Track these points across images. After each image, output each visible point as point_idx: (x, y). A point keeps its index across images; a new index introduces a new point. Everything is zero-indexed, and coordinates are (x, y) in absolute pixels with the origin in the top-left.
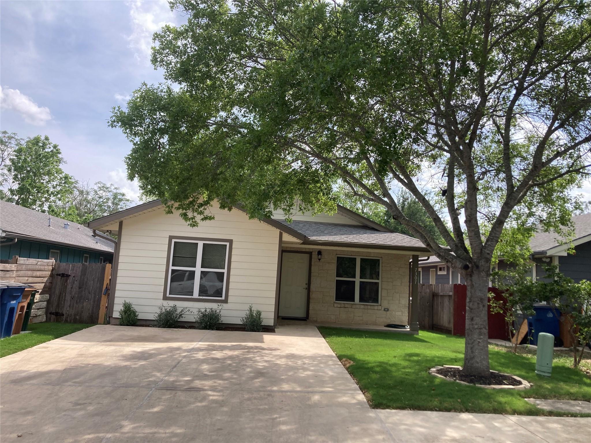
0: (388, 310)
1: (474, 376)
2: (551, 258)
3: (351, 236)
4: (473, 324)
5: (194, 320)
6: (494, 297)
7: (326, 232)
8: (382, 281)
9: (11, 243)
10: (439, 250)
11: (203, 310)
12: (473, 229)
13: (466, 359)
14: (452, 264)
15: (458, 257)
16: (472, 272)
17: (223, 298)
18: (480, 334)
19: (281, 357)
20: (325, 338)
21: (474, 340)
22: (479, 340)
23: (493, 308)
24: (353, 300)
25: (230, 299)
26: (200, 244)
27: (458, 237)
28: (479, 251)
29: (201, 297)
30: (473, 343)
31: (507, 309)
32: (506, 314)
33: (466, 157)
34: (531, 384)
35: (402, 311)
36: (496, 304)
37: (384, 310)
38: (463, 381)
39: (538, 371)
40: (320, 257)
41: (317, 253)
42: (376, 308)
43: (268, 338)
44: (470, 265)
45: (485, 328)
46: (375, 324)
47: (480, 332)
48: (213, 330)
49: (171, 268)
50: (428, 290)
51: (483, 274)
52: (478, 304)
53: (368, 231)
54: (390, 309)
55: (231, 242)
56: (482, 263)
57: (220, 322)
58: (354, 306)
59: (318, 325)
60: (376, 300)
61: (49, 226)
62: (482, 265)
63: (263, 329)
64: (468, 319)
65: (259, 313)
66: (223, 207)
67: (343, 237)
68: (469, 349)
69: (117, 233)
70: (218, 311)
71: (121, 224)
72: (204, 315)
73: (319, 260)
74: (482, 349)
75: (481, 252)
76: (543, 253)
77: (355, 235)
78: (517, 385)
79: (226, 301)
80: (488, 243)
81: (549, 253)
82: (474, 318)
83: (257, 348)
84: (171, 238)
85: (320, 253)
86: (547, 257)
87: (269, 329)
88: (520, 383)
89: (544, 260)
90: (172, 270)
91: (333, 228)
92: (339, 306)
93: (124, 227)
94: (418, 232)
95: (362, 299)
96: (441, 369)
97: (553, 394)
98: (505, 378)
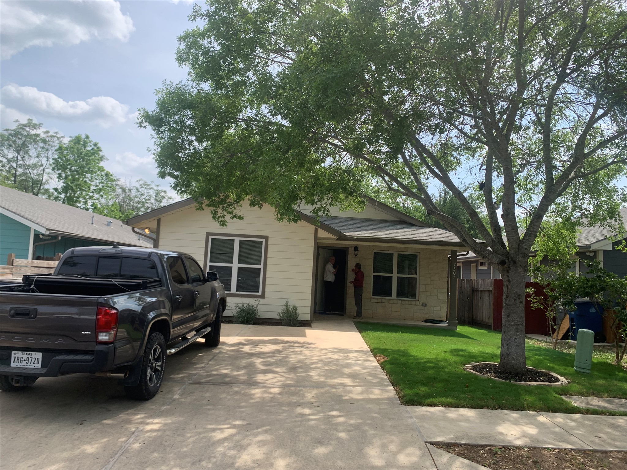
0: (426, 305)
1: (510, 372)
2: (595, 252)
3: (388, 232)
4: (509, 321)
5: (232, 315)
6: (534, 293)
7: (362, 228)
8: (420, 277)
9: (54, 241)
10: (475, 245)
11: (240, 305)
12: (510, 223)
13: (502, 355)
14: (489, 259)
15: (495, 252)
16: (509, 267)
17: (260, 293)
18: (517, 330)
20: (360, 332)
21: (510, 337)
22: (515, 337)
23: (534, 303)
24: (390, 294)
25: (267, 295)
26: (237, 241)
27: (495, 232)
28: (517, 246)
29: (238, 293)
30: (509, 340)
31: (547, 305)
32: (547, 309)
33: (503, 149)
34: (569, 381)
35: (440, 307)
36: (536, 299)
37: (422, 305)
38: (499, 378)
39: (577, 367)
40: (356, 252)
41: (353, 249)
42: (414, 303)
44: (506, 261)
45: (522, 325)
46: (413, 319)
48: (250, 324)
49: (209, 264)
50: (468, 286)
51: (520, 270)
52: (515, 300)
53: (405, 226)
54: (428, 305)
55: (266, 238)
56: (520, 258)
57: (257, 317)
58: (391, 302)
60: (414, 296)
61: (92, 223)
62: (519, 261)
63: (300, 323)
64: (504, 315)
65: (295, 308)
66: (253, 204)
67: (379, 232)
68: (505, 345)
69: (156, 230)
70: (255, 306)
71: (159, 221)
72: (242, 310)
73: (356, 255)
74: (518, 346)
75: (518, 248)
76: (588, 247)
77: (391, 231)
78: (554, 382)
79: (263, 296)
80: (526, 238)
81: (593, 248)
82: (511, 315)
84: (208, 235)
85: (356, 248)
86: (590, 252)
87: (306, 324)
88: (557, 380)
89: (588, 254)
90: (210, 266)
91: (370, 223)
92: (376, 301)
93: (162, 224)
94: (454, 227)
95: (398, 295)
96: (477, 365)
97: (592, 391)
98: (541, 374)
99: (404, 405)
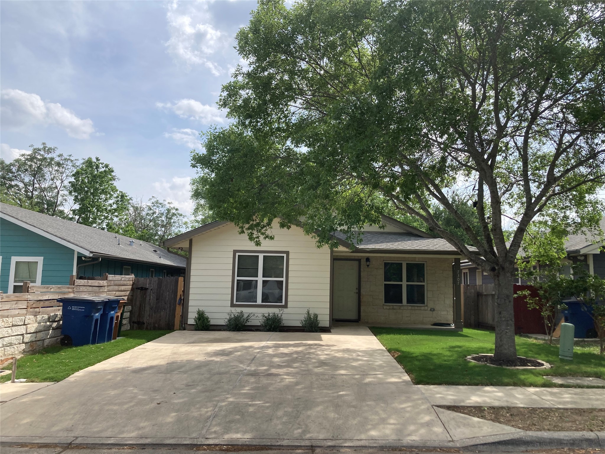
0: (434, 310)
1: (503, 360)
2: (586, 256)
3: (397, 243)
4: (501, 318)
5: (259, 324)
6: (530, 295)
7: (373, 240)
8: (427, 284)
9: (96, 262)
11: (267, 315)
12: (498, 236)
13: (496, 348)
14: (482, 267)
15: (487, 260)
16: (499, 273)
17: (283, 303)
18: (508, 325)
19: (338, 351)
20: (376, 336)
21: (503, 331)
22: (506, 331)
23: (530, 303)
24: (401, 301)
25: (289, 304)
26: (261, 257)
27: (488, 243)
28: (504, 255)
29: (264, 304)
30: (501, 333)
31: (542, 305)
32: (542, 309)
33: (488, 177)
34: (552, 366)
35: (447, 311)
36: (532, 300)
37: (431, 310)
38: (493, 364)
39: (561, 355)
40: (368, 263)
41: (365, 260)
42: (423, 308)
43: (326, 337)
44: (496, 268)
45: (511, 320)
46: (423, 323)
48: (276, 332)
49: (236, 278)
50: (473, 291)
51: (508, 275)
52: (505, 300)
53: (412, 238)
54: (436, 309)
55: (287, 253)
56: (507, 265)
57: (282, 325)
58: (402, 308)
59: (369, 326)
60: (423, 302)
61: (119, 244)
62: (507, 267)
63: (320, 329)
64: (497, 313)
65: (316, 316)
66: (282, 226)
67: (389, 244)
68: (498, 338)
69: (188, 250)
70: (279, 315)
71: (191, 241)
72: (268, 319)
73: (368, 266)
74: (509, 338)
75: (506, 256)
76: (577, 251)
77: (400, 242)
78: (538, 366)
79: (286, 306)
80: (511, 248)
81: (582, 252)
82: (502, 313)
84: (235, 252)
85: (368, 259)
86: (581, 256)
87: (326, 330)
88: (543, 365)
89: (579, 258)
90: (238, 280)
91: (379, 236)
92: (388, 308)
93: (193, 244)
94: (452, 240)
95: (409, 301)
96: (476, 356)
98: (530, 361)
99: (415, 384)
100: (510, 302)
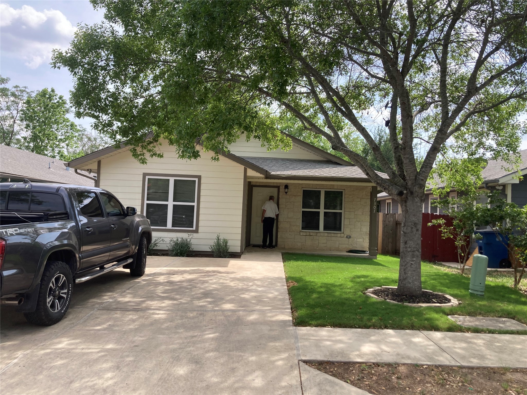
0: (350, 237)
1: (406, 295)
2: (504, 186)
3: (314, 170)
4: (406, 248)
5: (167, 249)
6: (445, 224)
7: (290, 167)
8: (345, 211)
10: (376, 178)
11: (175, 240)
13: (400, 280)
14: (389, 191)
16: (407, 197)
17: (194, 228)
18: (413, 256)
20: (284, 261)
21: (407, 263)
22: (411, 262)
23: (444, 233)
24: (318, 228)
25: (200, 229)
26: (172, 180)
27: (398, 165)
28: (414, 178)
29: (173, 228)
30: (406, 265)
31: (456, 234)
32: (456, 238)
34: (460, 302)
35: (363, 238)
36: (447, 229)
37: (347, 237)
38: (394, 300)
39: (471, 290)
40: (286, 190)
41: (284, 187)
42: (339, 235)
43: (233, 263)
44: (405, 192)
45: (418, 251)
46: (338, 250)
47: (413, 254)
48: (183, 256)
49: (146, 202)
51: (417, 200)
52: (412, 228)
53: (330, 165)
54: (352, 236)
55: (199, 177)
56: (416, 189)
57: (191, 250)
58: (319, 234)
59: (284, 251)
60: (340, 229)
62: (416, 191)
63: (230, 255)
64: (402, 243)
65: (226, 242)
67: (305, 171)
68: (402, 270)
70: (188, 240)
71: (99, 163)
72: (176, 244)
73: (286, 193)
74: (414, 271)
75: (416, 179)
76: (496, 181)
77: (317, 170)
78: (445, 303)
79: (196, 231)
80: (422, 170)
81: (501, 182)
82: (408, 242)
83: (214, 272)
84: (145, 175)
85: (286, 187)
86: (500, 186)
87: (236, 256)
88: (449, 301)
89: (497, 188)
90: (147, 204)
91: (298, 163)
92: (305, 234)
93: (102, 166)
95: (326, 228)
96: (379, 289)
97: (479, 311)
98: (437, 297)
99: (295, 326)
100: (417, 230)
